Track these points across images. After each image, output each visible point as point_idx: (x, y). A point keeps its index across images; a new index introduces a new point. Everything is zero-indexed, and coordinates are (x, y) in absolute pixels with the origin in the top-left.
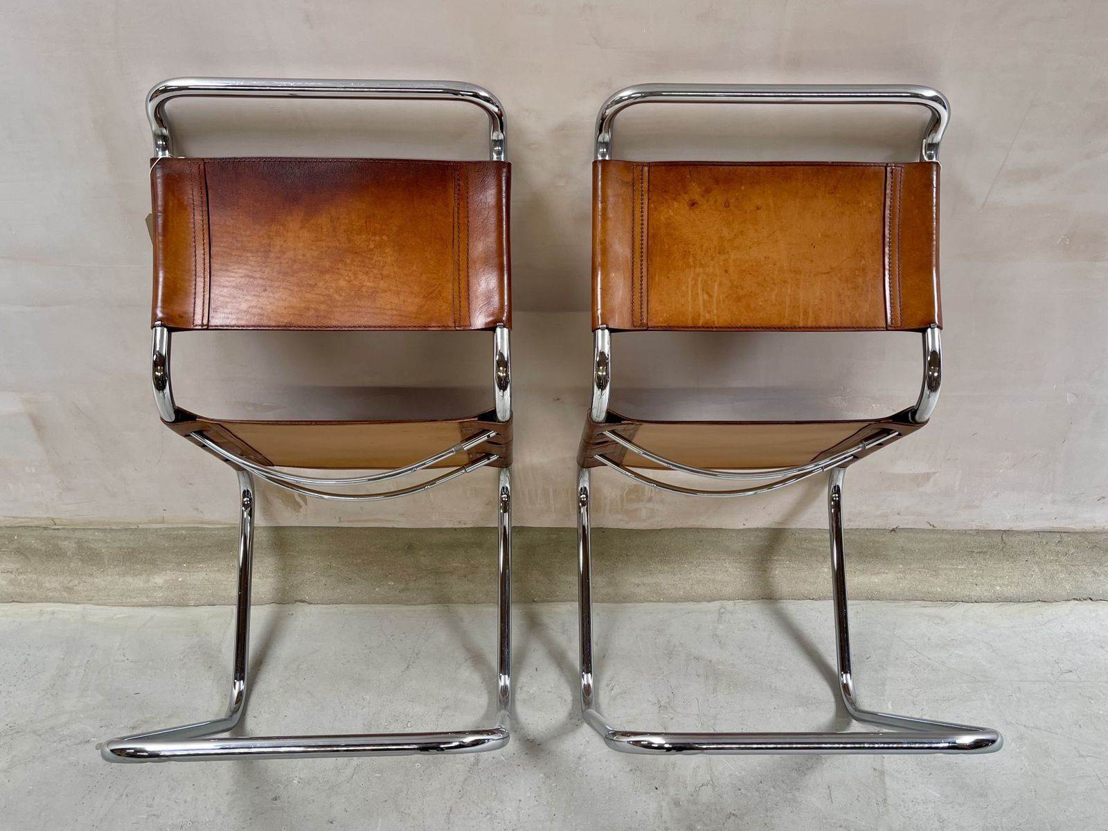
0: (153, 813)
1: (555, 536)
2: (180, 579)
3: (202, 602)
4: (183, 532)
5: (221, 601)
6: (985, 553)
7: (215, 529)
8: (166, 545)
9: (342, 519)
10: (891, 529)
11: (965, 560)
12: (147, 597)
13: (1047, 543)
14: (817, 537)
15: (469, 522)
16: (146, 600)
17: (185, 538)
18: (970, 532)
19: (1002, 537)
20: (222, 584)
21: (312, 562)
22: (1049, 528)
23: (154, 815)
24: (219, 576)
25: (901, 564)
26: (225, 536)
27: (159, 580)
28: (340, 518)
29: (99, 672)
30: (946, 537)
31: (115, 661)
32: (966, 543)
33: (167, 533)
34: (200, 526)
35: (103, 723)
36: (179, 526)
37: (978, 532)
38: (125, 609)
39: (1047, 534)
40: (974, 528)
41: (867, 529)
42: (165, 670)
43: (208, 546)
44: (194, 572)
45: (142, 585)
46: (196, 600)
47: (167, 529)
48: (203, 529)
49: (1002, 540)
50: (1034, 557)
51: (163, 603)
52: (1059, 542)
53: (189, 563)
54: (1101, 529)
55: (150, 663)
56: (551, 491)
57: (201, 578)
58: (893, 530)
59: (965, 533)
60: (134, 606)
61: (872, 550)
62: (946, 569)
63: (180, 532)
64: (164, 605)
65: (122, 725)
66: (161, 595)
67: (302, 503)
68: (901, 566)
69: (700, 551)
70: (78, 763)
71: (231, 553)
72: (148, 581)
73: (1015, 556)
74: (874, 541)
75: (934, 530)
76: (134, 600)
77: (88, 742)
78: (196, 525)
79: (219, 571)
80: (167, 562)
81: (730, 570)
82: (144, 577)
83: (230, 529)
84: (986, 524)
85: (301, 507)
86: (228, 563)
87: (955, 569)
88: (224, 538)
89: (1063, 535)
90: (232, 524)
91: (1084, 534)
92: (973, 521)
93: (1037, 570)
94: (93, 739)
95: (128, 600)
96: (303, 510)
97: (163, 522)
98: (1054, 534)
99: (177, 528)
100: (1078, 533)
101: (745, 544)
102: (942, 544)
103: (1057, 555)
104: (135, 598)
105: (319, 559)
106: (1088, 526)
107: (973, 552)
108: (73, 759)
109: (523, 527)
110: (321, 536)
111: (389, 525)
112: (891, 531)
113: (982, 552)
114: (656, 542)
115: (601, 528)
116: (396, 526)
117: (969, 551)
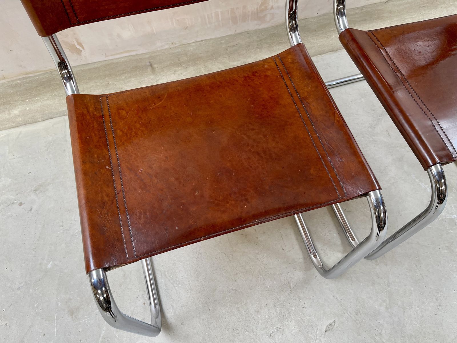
0: (65, 229)
1: (224, 41)
2: (28, 109)
3: (46, 118)
4: (19, 82)
5: (55, 115)
7: (36, 76)
8: (12, 91)
11: (416, 12)
12: (13, 122)
14: (352, 13)
15: (177, 42)
16: (13, 124)
17: (21, 85)
20: (53, 106)
21: (98, 84)
23: (66, 230)
24: (49, 102)
25: (389, 20)
26: (43, 79)
27: (16, 112)
28: (106, 54)
29: (4, 167)
30: (410, 1)
31: (10, 159)
32: (418, 3)
33: (9, 84)
34: (26, 76)
35: (17, 192)
36: (15, 78)
38: (4, 131)
41: (375, 3)
42: (40, 157)
43: (36, 87)
44: (34, 103)
45: (7, 117)
46: (42, 118)
47: (9, 82)
48: (29, 77)
51: (23, 124)
53: (29, 99)
55: (30, 156)
56: (219, 13)
57: (39, 105)
60: (8, 129)
61: (376, 15)
62: (408, 18)
63: (17, 82)
64: (24, 125)
65: (28, 191)
66: (20, 119)
67: (81, 49)
68: (389, 21)
70: (13, 215)
71: (51, 88)
72: (10, 114)
74: (378, 10)
76: (7, 126)
77: (13, 203)
78: (24, 76)
79: (48, 99)
80: (16, 101)
81: (312, 41)
82: (7, 112)
83: (44, 74)
85: (81, 51)
86: (51, 94)
87: (412, 18)
88: (44, 80)
90: (44, 71)
93: (445, 11)
94: (15, 202)
95: (3, 127)
96: (83, 53)
97: (4, 78)
99: (14, 80)
101: (318, 25)
102: (407, 5)
104: (6, 124)
105: (101, 81)
107: (420, 7)
108: (9, 214)
109: (206, 40)
110: (98, 68)
111: (134, 53)
112: (386, 2)
113: (424, 6)
114: (275, 34)
115: (247, 32)
116: (138, 53)
117: (418, 7)
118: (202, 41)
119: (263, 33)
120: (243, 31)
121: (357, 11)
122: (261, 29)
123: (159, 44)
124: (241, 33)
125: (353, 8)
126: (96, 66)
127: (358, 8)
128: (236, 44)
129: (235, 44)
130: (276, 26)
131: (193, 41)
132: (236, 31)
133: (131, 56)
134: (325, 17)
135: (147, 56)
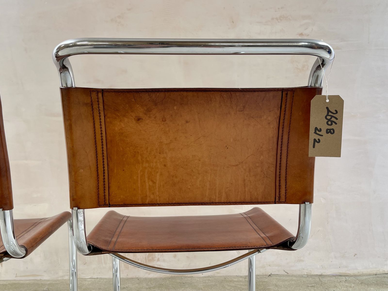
6: (314, 286)
9: (17, 275)
10: (268, 275)
13: (340, 282)
14: (236, 280)
18: (304, 276)
19: (319, 278)
22: (339, 273)
28: (16, 274)
30: (294, 278)
32: (304, 282)
37: (308, 276)
39: (340, 277)
40: (305, 274)
41: (258, 275)
49: (320, 280)
50: (337, 289)
52: (346, 281)
54: (361, 273)
58: (270, 275)
59: (302, 276)
61: (262, 286)
69: (183, 289)
73: (328, 288)
74: (262, 281)
75: (288, 275)
84: (310, 271)
89: (346, 277)
91: (355, 276)
92: (304, 269)
98: (342, 277)
100: (352, 276)
101: (204, 284)
102: (293, 282)
103: (347, 288)
106: (355, 272)
107: (308, 286)
109: (101, 278)
110: (6, 285)
111: (39, 278)
112: (269, 276)
113: (312, 286)
114: (163, 284)
115: (137, 278)
116: (42, 279)
117: (307, 286)
118: (97, 278)
119: (152, 282)
120: (134, 277)
121: (241, 279)
122: (151, 278)
123: (61, 274)
124: (132, 278)
125: (237, 276)
126: (5, 283)
127: (241, 277)
128: (127, 287)
129: (125, 287)
130: (165, 278)
131: (89, 277)
132: (127, 275)
133: (36, 280)
134: (210, 279)
135: (49, 282)
